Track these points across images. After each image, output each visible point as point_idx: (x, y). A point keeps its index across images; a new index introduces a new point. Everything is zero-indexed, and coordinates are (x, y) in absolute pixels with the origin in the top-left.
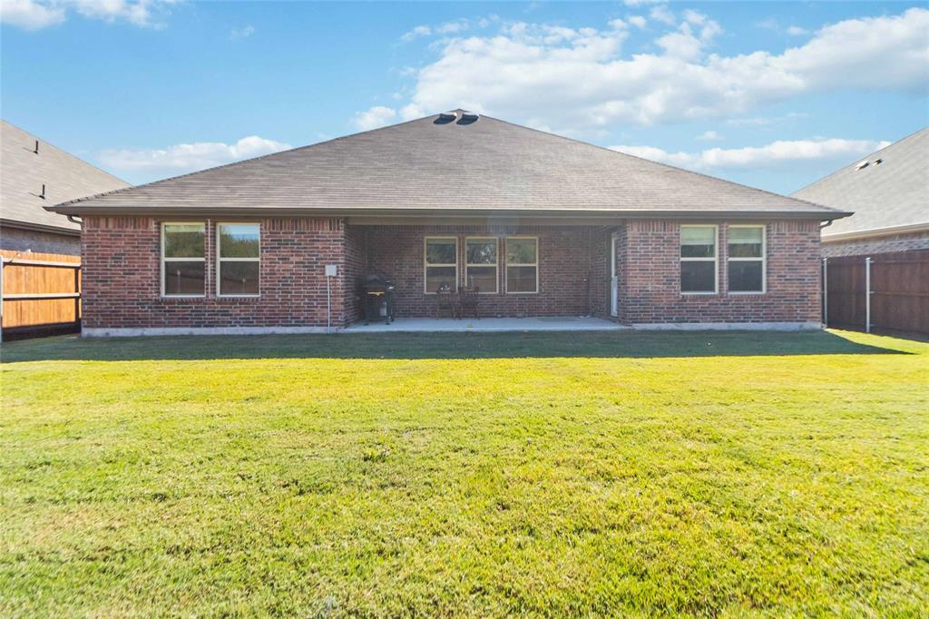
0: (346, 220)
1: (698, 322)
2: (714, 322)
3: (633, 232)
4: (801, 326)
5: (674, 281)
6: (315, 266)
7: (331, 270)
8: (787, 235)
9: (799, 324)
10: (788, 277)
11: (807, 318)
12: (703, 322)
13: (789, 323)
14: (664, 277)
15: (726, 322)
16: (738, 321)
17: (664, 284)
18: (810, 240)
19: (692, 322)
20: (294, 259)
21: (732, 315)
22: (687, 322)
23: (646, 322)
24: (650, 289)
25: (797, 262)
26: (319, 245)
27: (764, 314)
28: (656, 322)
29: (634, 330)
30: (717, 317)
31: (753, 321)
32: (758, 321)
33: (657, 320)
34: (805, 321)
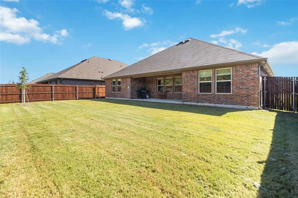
0: (131, 77)
1: (204, 103)
2: (209, 103)
3: (184, 75)
4: (247, 107)
5: (196, 89)
6: (126, 87)
7: (128, 87)
8: (240, 71)
9: (246, 106)
10: (241, 87)
11: (251, 104)
12: (205, 103)
13: (241, 106)
14: (193, 88)
15: (214, 103)
16: (218, 104)
17: (193, 90)
18: (252, 72)
19: (201, 103)
20: (125, 85)
21: (216, 101)
22: (200, 103)
23: (188, 102)
24: (189, 92)
25: (245, 81)
26: (127, 82)
27: (229, 102)
28: (190, 102)
29: (184, 104)
30: (210, 102)
31: (224, 104)
32: (227, 104)
33: (191, 101)
34: (250, 106)
